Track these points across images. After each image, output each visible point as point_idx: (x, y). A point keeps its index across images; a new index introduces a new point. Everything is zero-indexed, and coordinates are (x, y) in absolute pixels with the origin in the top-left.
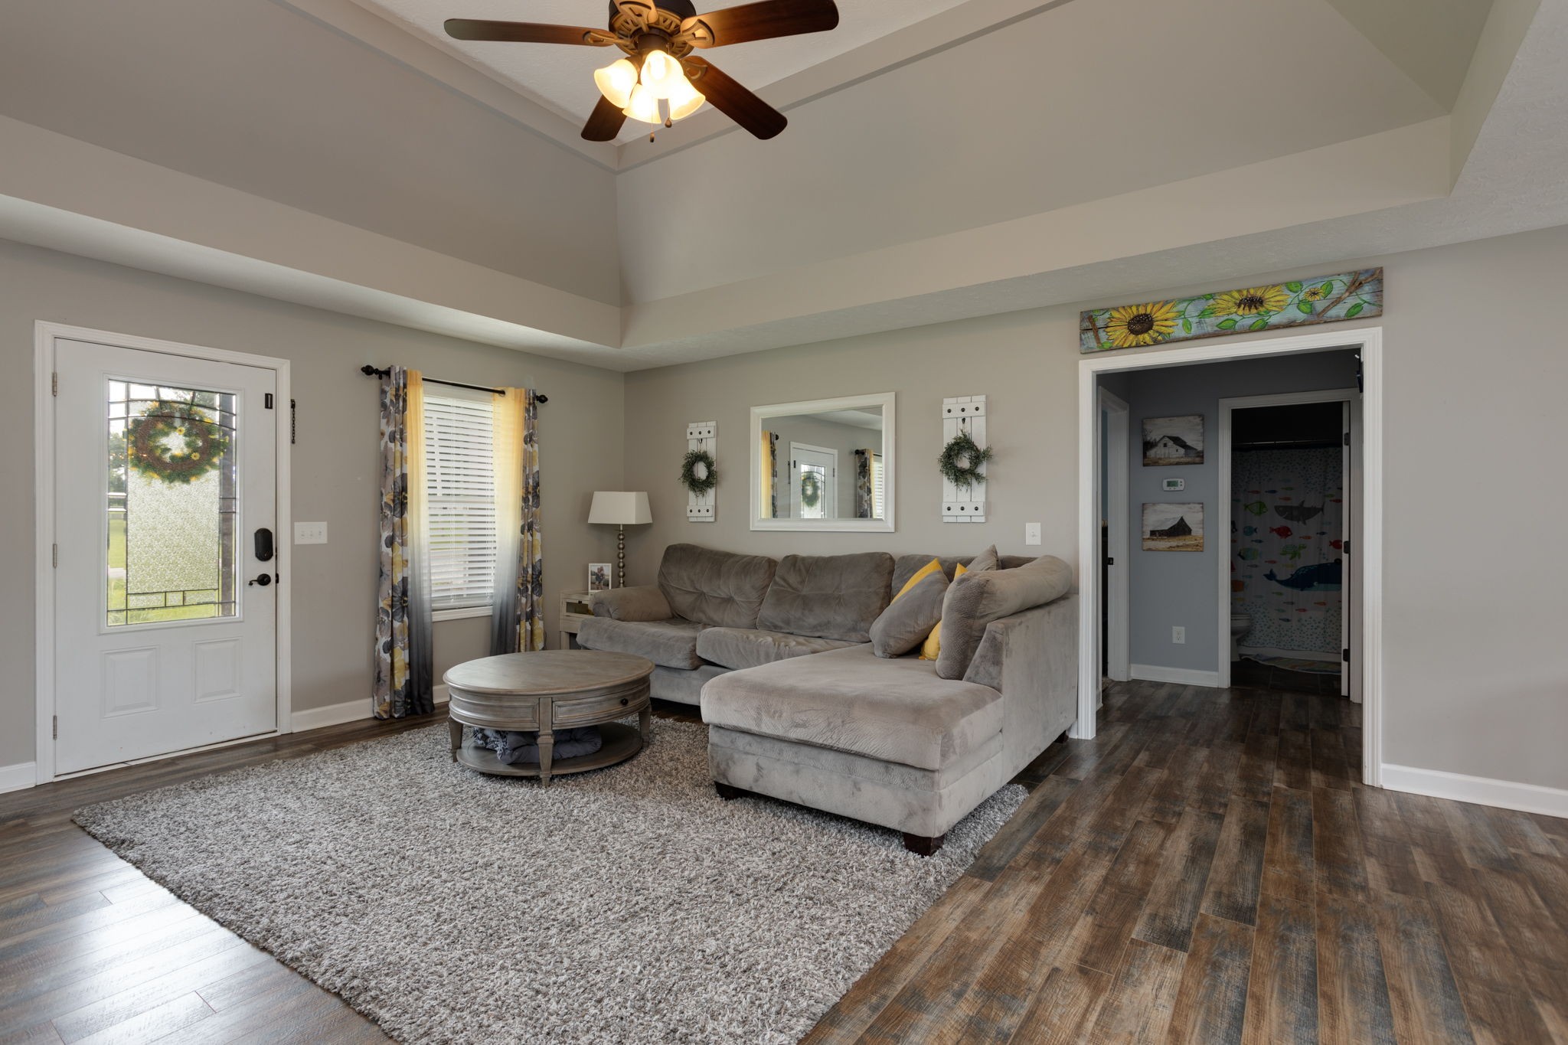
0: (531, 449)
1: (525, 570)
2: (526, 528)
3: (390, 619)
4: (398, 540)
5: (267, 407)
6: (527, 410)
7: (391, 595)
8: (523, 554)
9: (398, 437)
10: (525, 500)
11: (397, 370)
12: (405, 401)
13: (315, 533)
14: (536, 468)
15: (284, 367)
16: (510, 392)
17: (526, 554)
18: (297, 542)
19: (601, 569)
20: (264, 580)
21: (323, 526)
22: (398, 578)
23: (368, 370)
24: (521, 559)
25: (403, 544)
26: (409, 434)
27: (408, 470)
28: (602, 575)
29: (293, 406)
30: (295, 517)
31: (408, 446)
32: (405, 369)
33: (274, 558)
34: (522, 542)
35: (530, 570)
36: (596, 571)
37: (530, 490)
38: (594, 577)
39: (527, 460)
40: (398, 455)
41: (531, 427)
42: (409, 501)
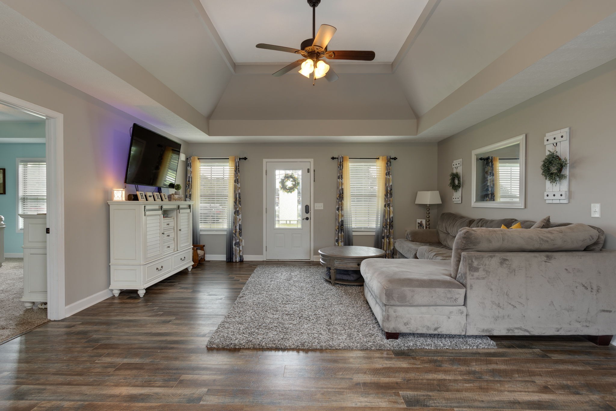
0: (389, 177)
1: (386, 220)
2: (387, 205)
3: (338, 232)
4: (340, 209)
5: (308, 172)
6: (387, 164)
7: (338, 225)
8: (385, 214)
9: (340, 177)
10: (386, 195)
11: (340, 157)
12: (343, 166)
13: (320, 206)
14: (391, 184)
15: (312, 160)
16: (381, 158)
17: (386, 214)
18: (316, 208)
19: (421, 222)
20: (307, 219)
21: (322, 204)
22: (340, 220)
23: (333, 158)
24: (384, 216)
25: (342, 210)
26: (344, 176)
27: (344, 187)
28: (422, 224)
29: (314, 171)
30: (314, 202)
31: (344, 180)
32: (343, 156)
33: (309, 213)
34: (385, 211)
35: (388, 221)
36: (420, 222)
37: (389, 192)
38: (419, 224)
39: (387, 181)
40: (340, 183)
41: (389, 169)
42: (344, 196)
